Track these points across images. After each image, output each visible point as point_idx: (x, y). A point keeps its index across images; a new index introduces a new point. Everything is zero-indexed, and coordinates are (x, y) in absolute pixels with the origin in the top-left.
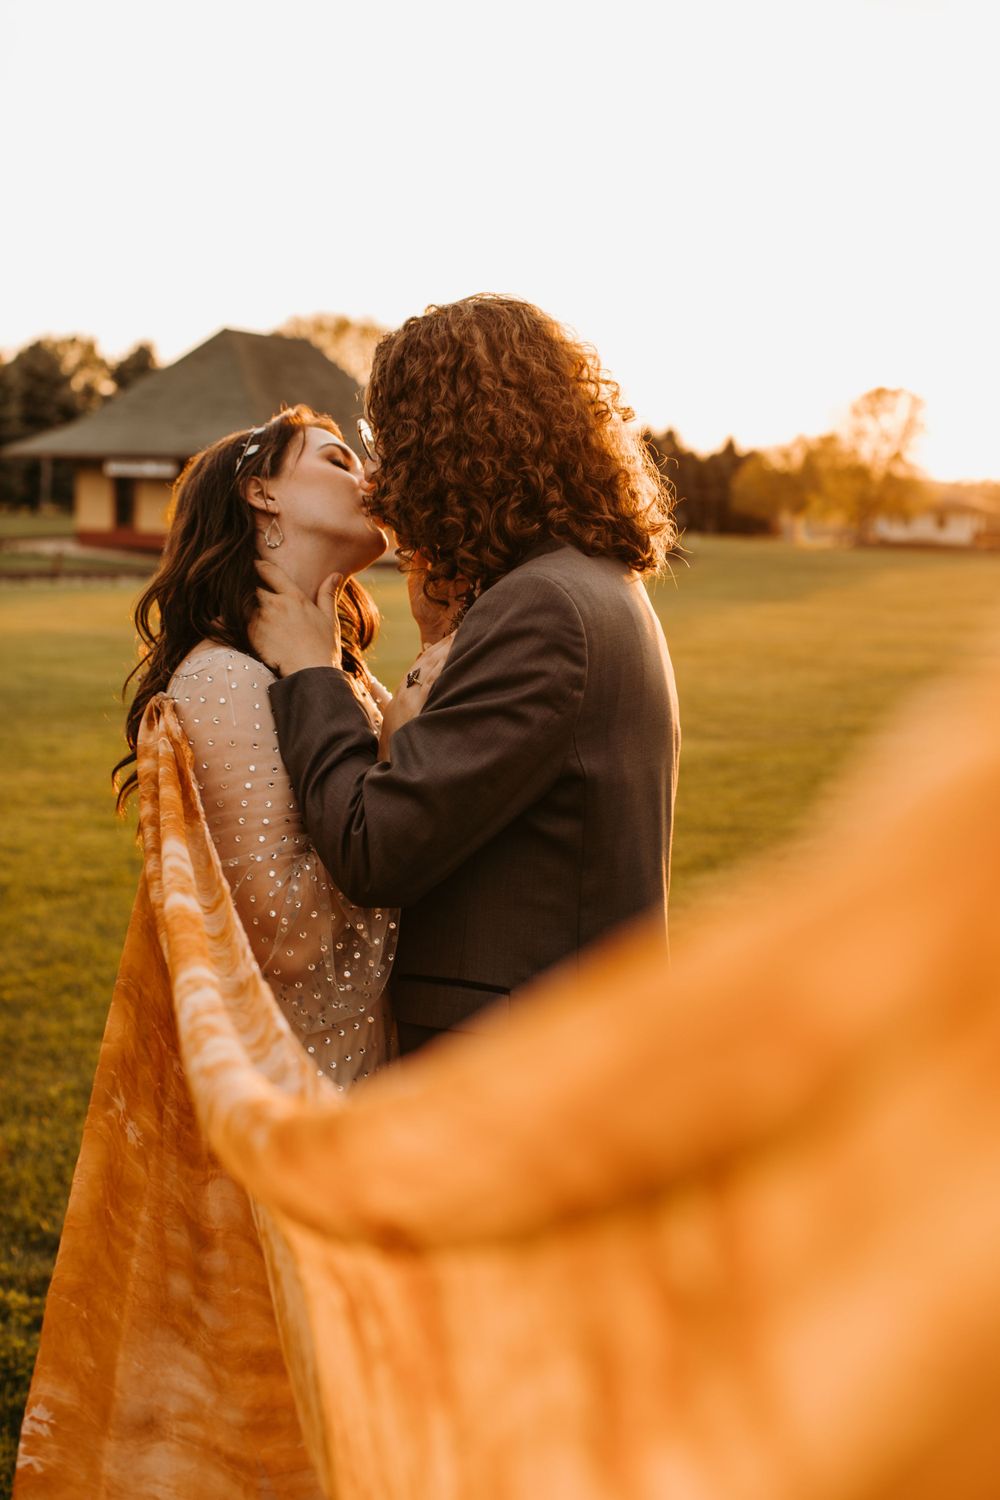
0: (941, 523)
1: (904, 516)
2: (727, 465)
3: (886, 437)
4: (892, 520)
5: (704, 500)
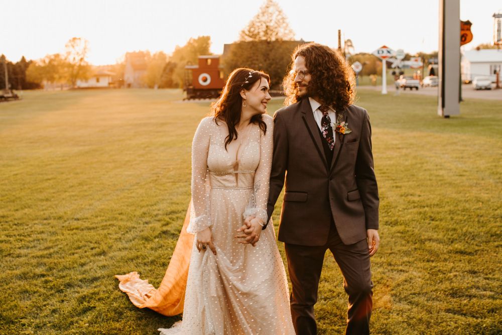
0: (98, 81)
1: (86, 79)
2: (23, 66)
3: (78, 53)
4: (82, 80)
5: (16, 78)
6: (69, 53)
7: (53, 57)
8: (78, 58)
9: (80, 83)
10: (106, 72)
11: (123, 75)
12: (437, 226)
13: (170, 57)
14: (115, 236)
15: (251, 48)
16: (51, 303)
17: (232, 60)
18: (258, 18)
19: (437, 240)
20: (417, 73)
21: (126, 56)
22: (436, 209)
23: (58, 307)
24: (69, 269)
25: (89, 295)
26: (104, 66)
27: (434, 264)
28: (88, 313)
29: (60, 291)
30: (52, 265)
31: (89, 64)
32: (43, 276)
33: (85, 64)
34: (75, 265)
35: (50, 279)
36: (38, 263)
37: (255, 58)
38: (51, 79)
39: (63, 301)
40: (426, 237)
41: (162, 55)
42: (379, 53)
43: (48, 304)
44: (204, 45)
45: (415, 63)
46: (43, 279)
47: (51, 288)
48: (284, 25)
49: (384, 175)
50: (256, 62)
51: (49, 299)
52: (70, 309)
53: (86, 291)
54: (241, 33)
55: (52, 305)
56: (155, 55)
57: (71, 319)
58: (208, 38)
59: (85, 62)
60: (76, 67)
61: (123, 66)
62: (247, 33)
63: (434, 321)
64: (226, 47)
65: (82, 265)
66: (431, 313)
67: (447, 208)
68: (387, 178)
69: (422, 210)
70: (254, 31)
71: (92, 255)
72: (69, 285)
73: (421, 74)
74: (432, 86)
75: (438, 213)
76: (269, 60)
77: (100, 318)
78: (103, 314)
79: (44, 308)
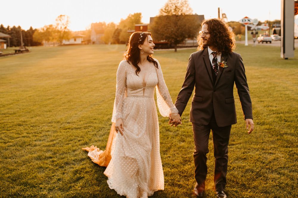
0: (75, 40)
1: (68, 39)
2: (31, 32)
3: (63, 24)
4: (66, 40)
5: (27, 40)
6: (58, 24)
7: (48, 27)
8: (63, 27)
9: (65, 42)
10: (80, 35)
11: (90, 36)
12: (289, 125)
13: (118, 26)
14: (93, 133)
15: (167, 19)
16: (57, 174)
17: (155, 27)
18: (170, 2)
19: (290, 134)
20: (266, 33)
21: (92, 26)
22: (287, 115)
23: (62, 177)
24: (66, 153)
25: (80, 169)
26: (78, 32)
27: (290, 149)
28: (80, 181)
29: (62, 167)
30: (56, 151)
31: (70, 30)
32: (51, 158)
33: (68, 31)
34: (70, 151)
35: (55, 159)
36: (47, 150)
37: (169, 25)
38: (48, 40)
39: (64, 173)
40: (283, 132)
41: (113, 25)
42: (243, 21)
43: (55, 175)
44: (138, 18)
45: (265, 27)
46: (51, 160)
47: (56, 166)
48: (186, 5)
49: (253, 94)
50: (170, 28)
51: (55, 172)
52: (68, 178)
53: (78, 167)
54: (160, 10)
55: (57, 176)
56: (108, 25)
57: (70, 185)
58: (140, 14)
59: (67, 29)
60: (62, 33)
61: (90, 32)
62: (164, 10)
63: (296, 185)
64: (151, 19)
65: (74, 151)
66: (293, 180)
67: (294, 114)
68: (254, 96)
69: (279, 115)
70: (168, 9)
71: (80, 145)
72: (67, 163)
73: (268, 34)
74: (275, 41)
75: (289, 117)
76: (177, 26)
77: (88, 184)
78: (90, 182)
79: (53, 177)
